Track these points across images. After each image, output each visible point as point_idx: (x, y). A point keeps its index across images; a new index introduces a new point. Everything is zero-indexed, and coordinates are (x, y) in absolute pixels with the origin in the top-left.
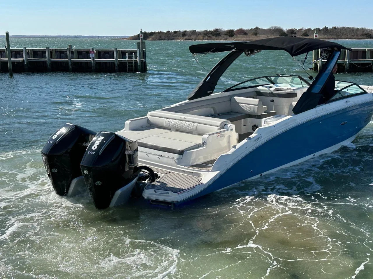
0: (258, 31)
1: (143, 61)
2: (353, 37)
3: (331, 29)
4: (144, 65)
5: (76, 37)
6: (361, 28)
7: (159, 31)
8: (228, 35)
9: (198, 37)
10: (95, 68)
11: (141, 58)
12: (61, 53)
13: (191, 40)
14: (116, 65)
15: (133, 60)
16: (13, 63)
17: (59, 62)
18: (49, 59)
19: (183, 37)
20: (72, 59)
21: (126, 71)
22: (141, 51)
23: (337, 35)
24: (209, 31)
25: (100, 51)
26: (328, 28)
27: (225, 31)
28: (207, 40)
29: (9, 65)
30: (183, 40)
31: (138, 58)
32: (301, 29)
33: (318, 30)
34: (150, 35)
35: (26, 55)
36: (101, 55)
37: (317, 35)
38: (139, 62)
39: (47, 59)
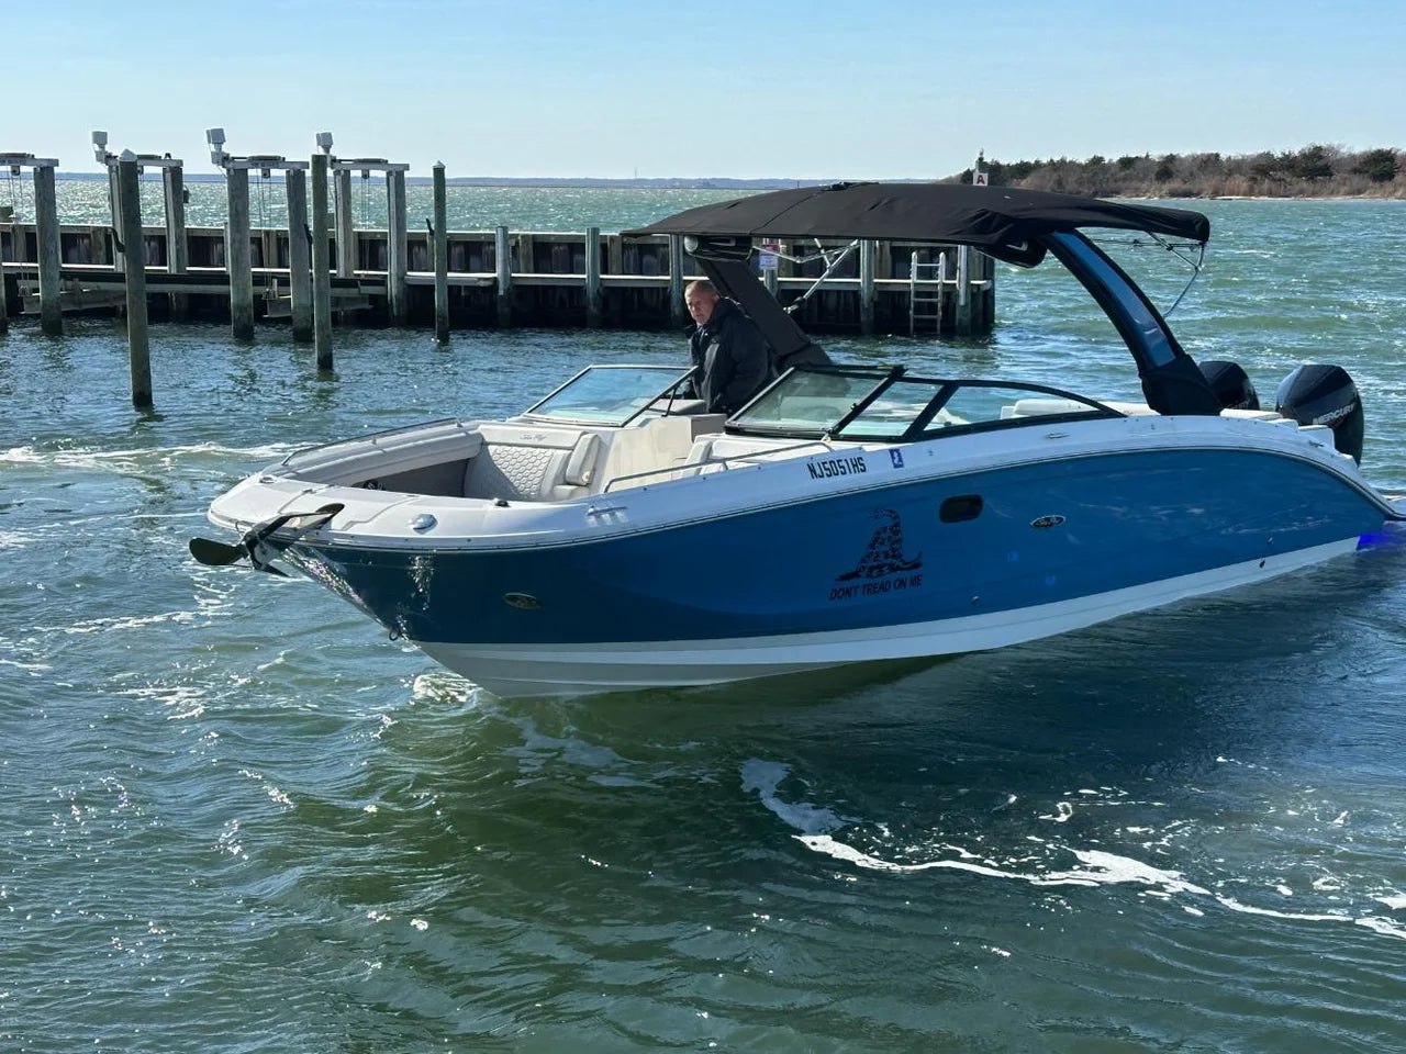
1: (984, 288)
4: (983, 303)
7: (1056, 159)
8: (1366, 172)
9: (1230, 183)
11: (970, 273)
12: (643, 252)
13: (1197, 195)
14: (866, 306)
15: (937, 285)
16: (454, 290)
17: (633, 288)
18: (595, 277)
19: (1156, 184)
21: (904, 332)
24: (1280, 156)
27: (1353, 157)
28: (1270, 194)
29: (440, 300)
30: (1161, 197)
31: (961, 274)
34: (1013, 177)
35: (504, 260)
38: (962, 292)
39: (585, 276)
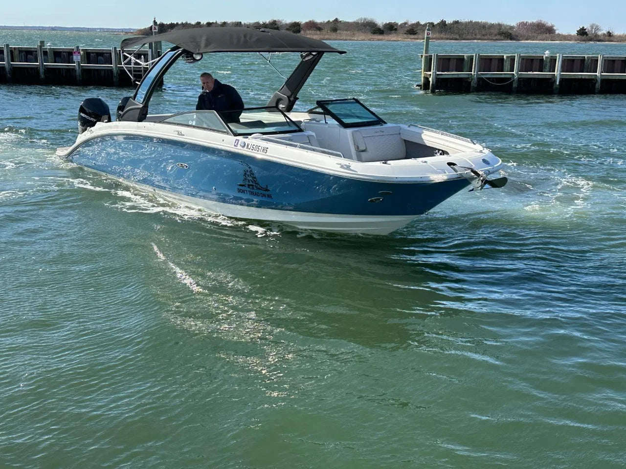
0: (338, 24)
2: (486, 37)
3: (451, 24)
5: (53, 29)
6: (497, 22)
7: (184, 22)
8: (291, 30)
10: (81, 78)
12: (28, 54)
14: (115, 75)
15: (141, 68)
17: (24, 68)
18: (8, 63)
20: (45, 64)
21: (130, 85)
22: (154, 53)
23: (460, 33)
24: (262, 23)
25: (89, 51)
26: (447, 23)
27: (286, 24)
32: (405, 23)
33: (431, 26)
36: (91, 58)
37: (430, 32)
39: (5, 63)
